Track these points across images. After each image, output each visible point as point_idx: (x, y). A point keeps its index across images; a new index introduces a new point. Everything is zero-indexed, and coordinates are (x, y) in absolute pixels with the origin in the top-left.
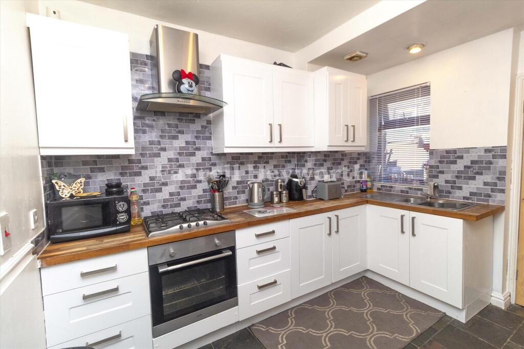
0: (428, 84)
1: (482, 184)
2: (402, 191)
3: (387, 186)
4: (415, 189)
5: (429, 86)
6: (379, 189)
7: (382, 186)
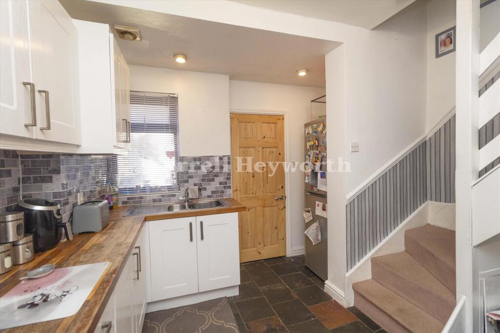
0: (176, 96)
1: (218, 184)
2: (154, 201)
3: (135, 198)
4: (168, 196)
5: (177, 98)
6: (124, 203)
7: (128, 199)
